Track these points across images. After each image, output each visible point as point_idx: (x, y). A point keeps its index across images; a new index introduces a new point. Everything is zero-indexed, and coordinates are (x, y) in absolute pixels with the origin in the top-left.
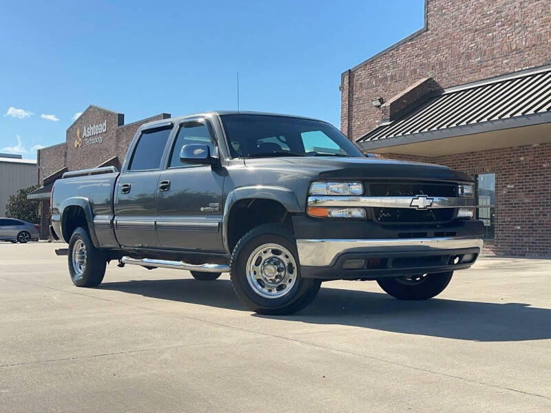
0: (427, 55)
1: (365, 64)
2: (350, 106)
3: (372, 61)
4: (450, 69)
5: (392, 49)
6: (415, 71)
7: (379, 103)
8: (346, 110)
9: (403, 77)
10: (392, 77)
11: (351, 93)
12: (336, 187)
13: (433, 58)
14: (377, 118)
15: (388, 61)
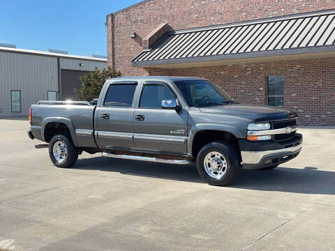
0: (164, 9)
1: (123, 11)
2: (113, 36)
3: (127, 9)
4: (179, 20)
5: (141, 3)
6: (156, 19)
7: (134, 36)
8: (110, 38)
9: (148, 21)
10: (141, 21)
11: (113, 27)
12: (260, 126)
13: (168, 12)
14: (132, 45)
15: (138, 11)
